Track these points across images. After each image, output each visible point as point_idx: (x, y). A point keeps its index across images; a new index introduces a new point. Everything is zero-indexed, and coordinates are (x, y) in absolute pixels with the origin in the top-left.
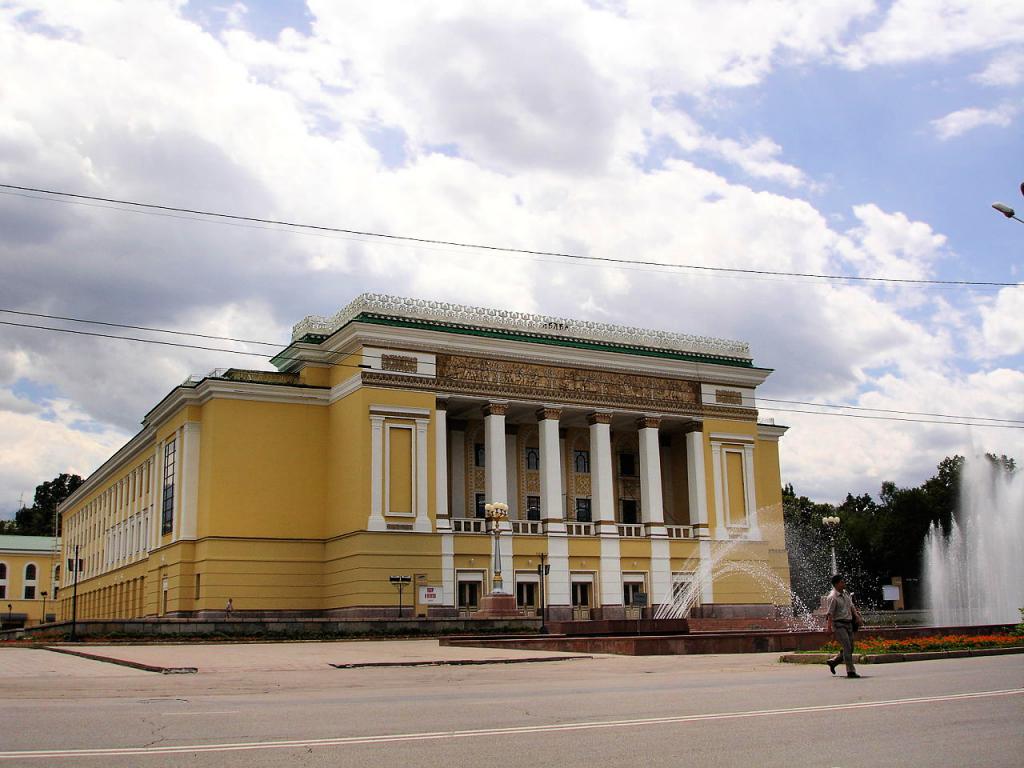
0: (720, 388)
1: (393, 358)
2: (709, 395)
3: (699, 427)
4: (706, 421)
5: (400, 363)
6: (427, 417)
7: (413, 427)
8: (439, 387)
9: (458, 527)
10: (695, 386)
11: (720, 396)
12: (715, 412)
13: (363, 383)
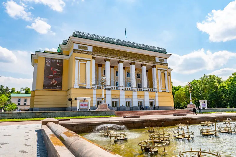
0: (159, 58)
1: (82, 46)
2: (157, 60)
3: (155, 66)
4: (157, 66)
5: (83, 48)
6: (90, 61)
7: (86, 63)
8: (93, 54)
9: (98, 87)
10: (154, 57)
11: (160, 60)
12: (158, 63)
13: (74, 52)
